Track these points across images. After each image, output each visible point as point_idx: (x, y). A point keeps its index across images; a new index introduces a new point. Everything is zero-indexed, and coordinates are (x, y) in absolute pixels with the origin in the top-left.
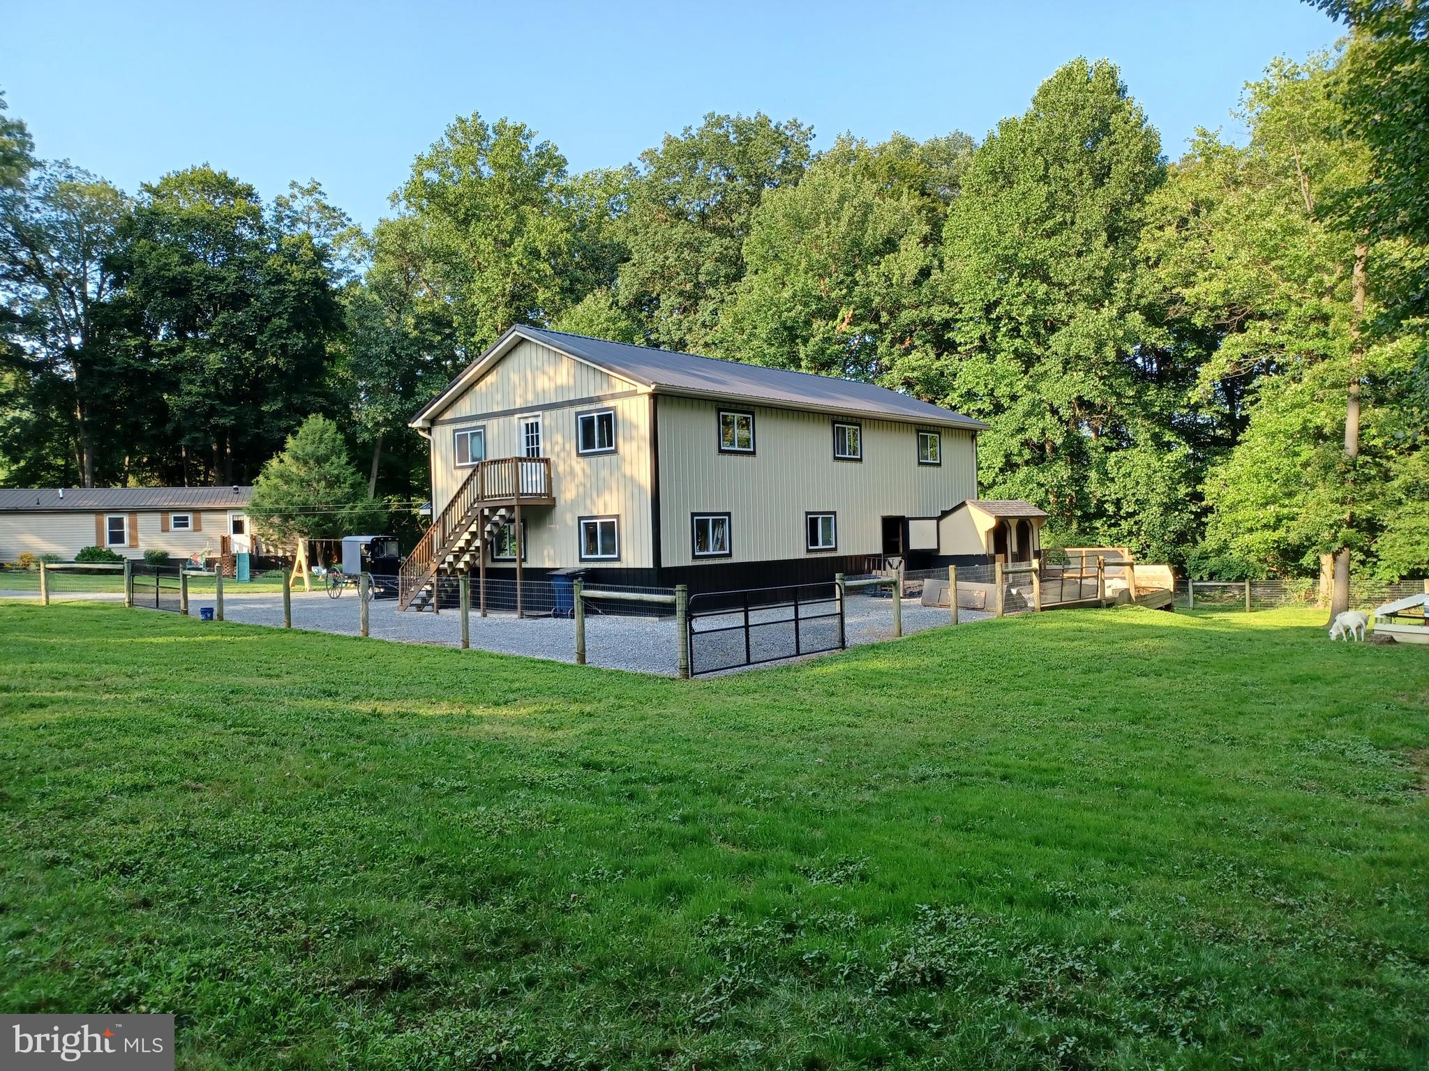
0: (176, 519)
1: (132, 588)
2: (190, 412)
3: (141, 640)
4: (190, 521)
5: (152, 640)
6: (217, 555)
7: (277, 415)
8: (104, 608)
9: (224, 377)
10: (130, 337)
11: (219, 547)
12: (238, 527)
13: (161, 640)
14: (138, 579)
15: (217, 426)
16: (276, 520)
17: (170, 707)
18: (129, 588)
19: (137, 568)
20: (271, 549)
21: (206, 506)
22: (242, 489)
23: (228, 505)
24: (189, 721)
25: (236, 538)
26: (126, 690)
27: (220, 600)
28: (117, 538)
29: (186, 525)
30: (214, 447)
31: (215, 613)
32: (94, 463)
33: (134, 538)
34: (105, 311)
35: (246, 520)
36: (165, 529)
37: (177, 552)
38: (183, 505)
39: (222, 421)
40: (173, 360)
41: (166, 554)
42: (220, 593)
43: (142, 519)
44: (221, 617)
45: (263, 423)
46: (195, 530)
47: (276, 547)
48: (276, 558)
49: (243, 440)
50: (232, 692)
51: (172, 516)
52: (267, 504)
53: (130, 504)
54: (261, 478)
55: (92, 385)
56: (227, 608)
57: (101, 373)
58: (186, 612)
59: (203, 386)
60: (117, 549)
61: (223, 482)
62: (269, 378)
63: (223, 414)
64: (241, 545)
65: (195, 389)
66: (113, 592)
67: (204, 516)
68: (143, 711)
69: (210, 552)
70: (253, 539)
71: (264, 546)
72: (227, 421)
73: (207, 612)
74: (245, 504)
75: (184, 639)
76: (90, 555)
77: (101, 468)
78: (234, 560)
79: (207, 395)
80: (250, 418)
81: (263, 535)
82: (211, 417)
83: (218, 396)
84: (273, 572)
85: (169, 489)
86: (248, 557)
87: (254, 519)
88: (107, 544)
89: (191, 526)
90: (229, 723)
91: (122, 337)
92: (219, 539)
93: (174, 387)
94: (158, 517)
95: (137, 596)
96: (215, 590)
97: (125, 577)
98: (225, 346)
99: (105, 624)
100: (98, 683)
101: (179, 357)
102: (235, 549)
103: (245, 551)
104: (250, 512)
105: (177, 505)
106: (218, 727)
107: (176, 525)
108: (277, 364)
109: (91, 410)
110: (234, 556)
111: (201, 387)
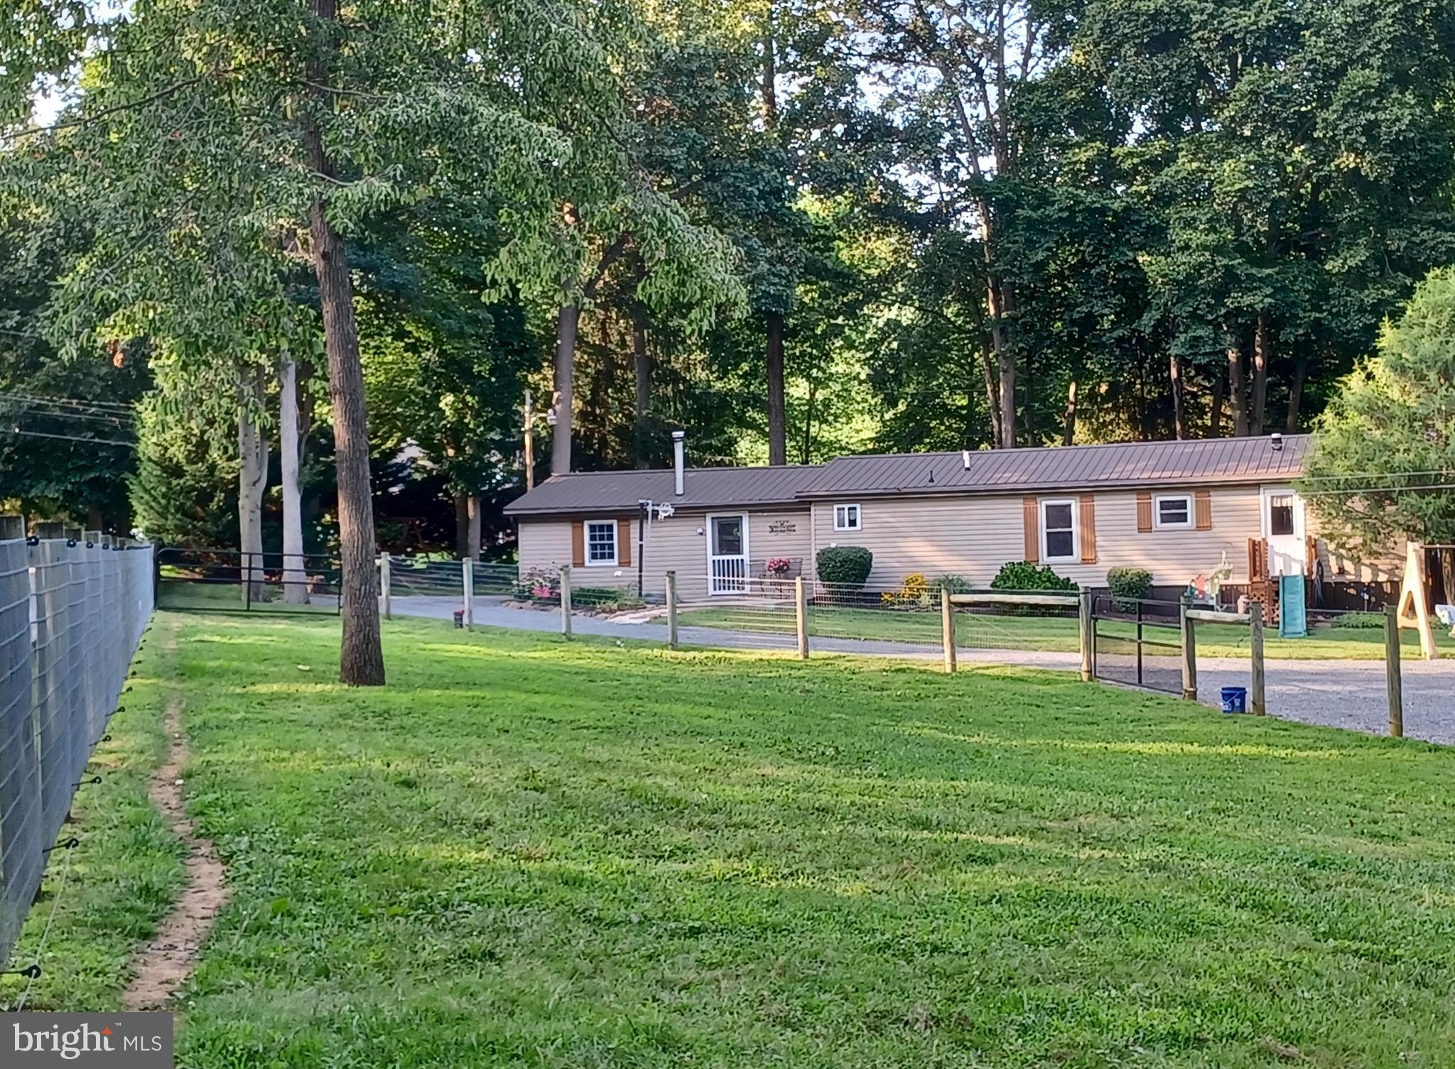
0: (1164, 505)
1: (1094, 643)
2: (1186, 286)
3: (1119, 746)
4: (1190, 510)
5: (1140, 747)
6: (1241, 579)
7: (1357, 278)
8: (1048, 682)
9: (1251, 206)
10: (1079, 145)
11: (1246, 562)
12: (1282, 521)
13: (1156, 748)
14: (1104, 627)
15: (1238, 311)
16: (1358, 504)
17: (1205, 884)
18: (1087, 643)
19: (1100, 605)
20: (1348, 566)
21: (1219, 477)
22: (1290, 440)
23: (1262, 475)
24: (1245, 916)
25: (1279, 544)
26: (1115, 843)
27: (1259, 673)
28: (1060, 545)
29: (1183, 518)
30: (1232, 356)
31: (1249, 698)
32: (1017, 400)
33: (1089, 545)
34: (1037, 96)
35: (1298, 504)
36: (1145, 528)
37: (1169, 573)
38: (1177, 476)
39: (1247, 300)
40: (1156, 182)
41: (1148, 577)
42: (1258, 657)
43: (1103, 506)
44: (1260, 708)
45: (1327, 298)
46: (1199, 528)
47: (1357, 561)
48: (1358, 585)
49: (1287, 335)
50: (1314, 864)
51: (1157, 499)
52: (1340, 470)
53: (1081, 477)
54: (1328, 416)
55: (1014, 247)
56: (1270, 689)
57: (1030, 224)
58: (1193, 695)
59: (1213, 230)
60: (1062, 566)
61: (1250, 426)
62: (1341, 199)
63: (1251, 285)
64: (1287, 559)
65: (1197, 238)
66: (1059, 650)
67: (1217, 499)
68: (1156, 887)
69: (1227, 573)
70: (1313, 544)
71: (1333, 560)
72: (1259, 300)
73: (1234, 696)
74: (1294, 472)
75: (1195, 748)
76: (1015, 577)
77: (1028, 408)
78: (1275, 589)
79: (1217, 250)
80: (1302, 289)
81: (1331, 537)
82: (1226, 294)
83: (1242, 249)
84: (1352, 617)
85: (1151, 446)
86: (1301, 583)
87: (1315, 503)
88: (1045, 559)
89: (1191, 522)
90: (1322, 928)
91: (1065, 146)
92: (1246, 547)
93: (1156, 237)
94: (1132, 501)
95: (1102, 659)
96: (1249, 651)
97: (1082, 622)
98: (1254, 140)
99: (1052, 713)
100: (1064, 825)
101: (1167, 174)
102: (1277, 567)
103: (1296, 570)
104: (1304, 487)
105: (1166, 476)
106: (1302, 935)
107: (1165, 519)
108: (1357, 169)
109: (1014, 297)
110: (1275, 581)
111: (1208, 232)
